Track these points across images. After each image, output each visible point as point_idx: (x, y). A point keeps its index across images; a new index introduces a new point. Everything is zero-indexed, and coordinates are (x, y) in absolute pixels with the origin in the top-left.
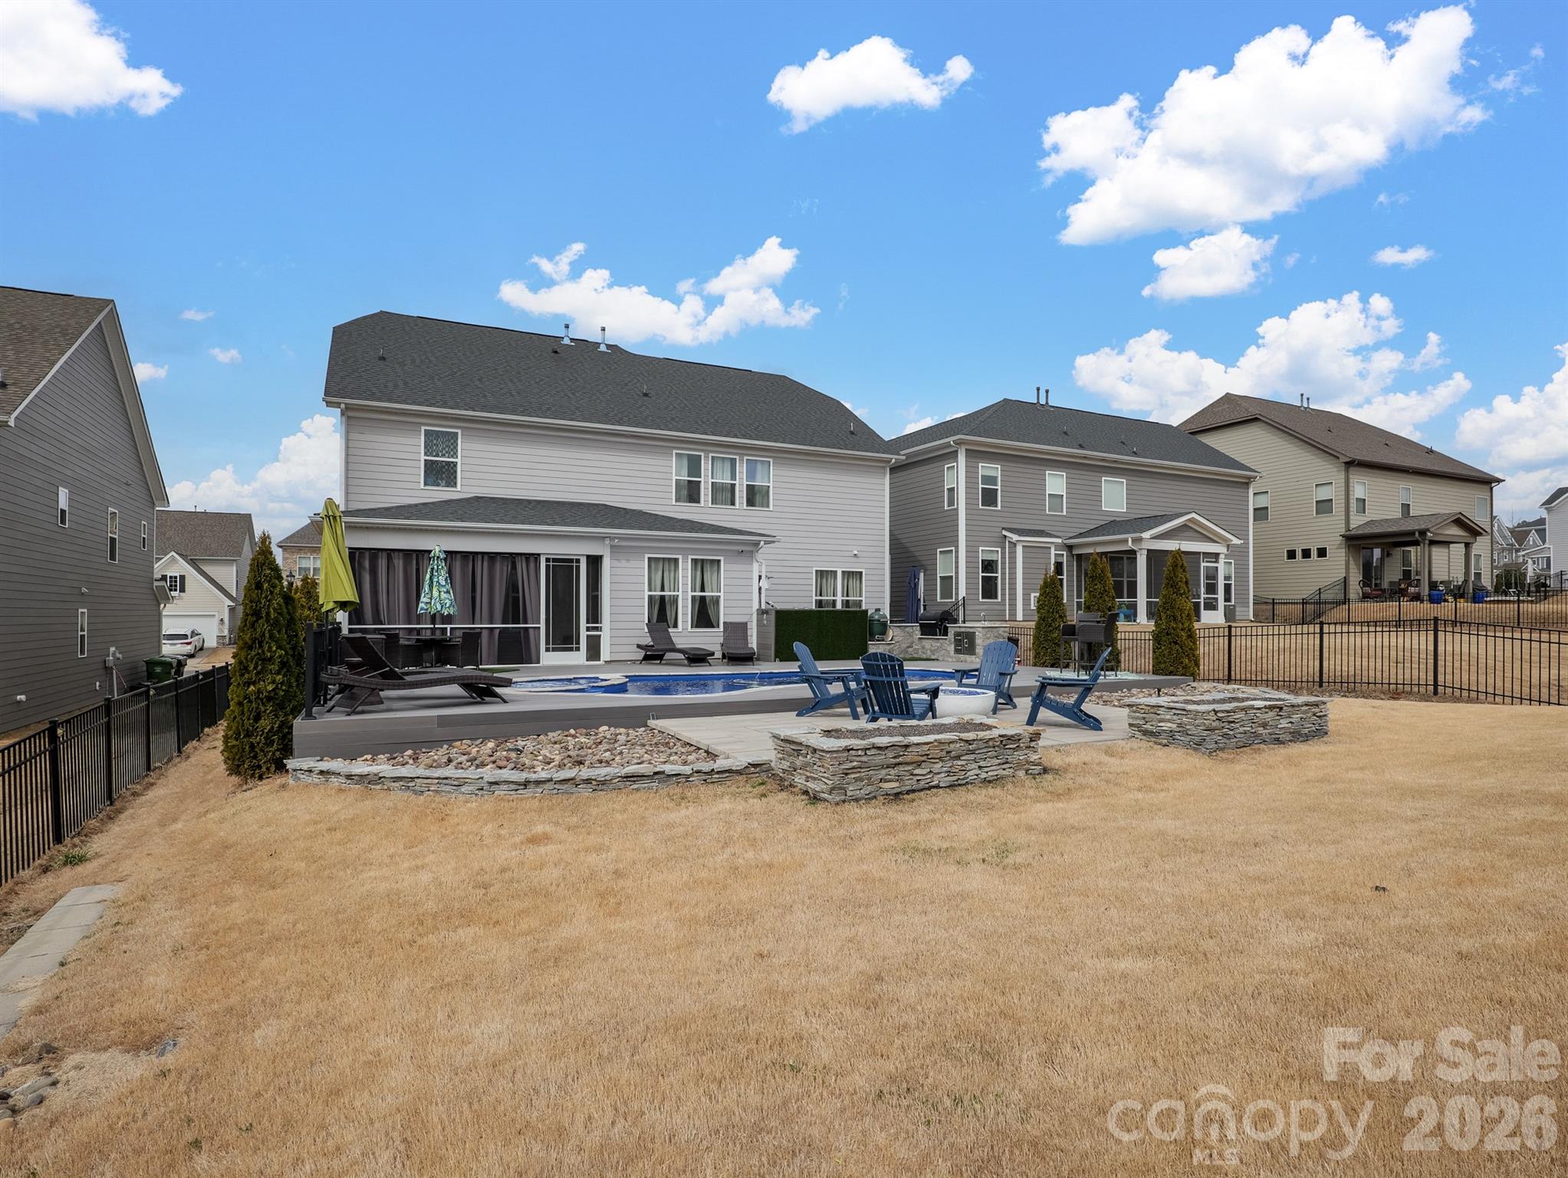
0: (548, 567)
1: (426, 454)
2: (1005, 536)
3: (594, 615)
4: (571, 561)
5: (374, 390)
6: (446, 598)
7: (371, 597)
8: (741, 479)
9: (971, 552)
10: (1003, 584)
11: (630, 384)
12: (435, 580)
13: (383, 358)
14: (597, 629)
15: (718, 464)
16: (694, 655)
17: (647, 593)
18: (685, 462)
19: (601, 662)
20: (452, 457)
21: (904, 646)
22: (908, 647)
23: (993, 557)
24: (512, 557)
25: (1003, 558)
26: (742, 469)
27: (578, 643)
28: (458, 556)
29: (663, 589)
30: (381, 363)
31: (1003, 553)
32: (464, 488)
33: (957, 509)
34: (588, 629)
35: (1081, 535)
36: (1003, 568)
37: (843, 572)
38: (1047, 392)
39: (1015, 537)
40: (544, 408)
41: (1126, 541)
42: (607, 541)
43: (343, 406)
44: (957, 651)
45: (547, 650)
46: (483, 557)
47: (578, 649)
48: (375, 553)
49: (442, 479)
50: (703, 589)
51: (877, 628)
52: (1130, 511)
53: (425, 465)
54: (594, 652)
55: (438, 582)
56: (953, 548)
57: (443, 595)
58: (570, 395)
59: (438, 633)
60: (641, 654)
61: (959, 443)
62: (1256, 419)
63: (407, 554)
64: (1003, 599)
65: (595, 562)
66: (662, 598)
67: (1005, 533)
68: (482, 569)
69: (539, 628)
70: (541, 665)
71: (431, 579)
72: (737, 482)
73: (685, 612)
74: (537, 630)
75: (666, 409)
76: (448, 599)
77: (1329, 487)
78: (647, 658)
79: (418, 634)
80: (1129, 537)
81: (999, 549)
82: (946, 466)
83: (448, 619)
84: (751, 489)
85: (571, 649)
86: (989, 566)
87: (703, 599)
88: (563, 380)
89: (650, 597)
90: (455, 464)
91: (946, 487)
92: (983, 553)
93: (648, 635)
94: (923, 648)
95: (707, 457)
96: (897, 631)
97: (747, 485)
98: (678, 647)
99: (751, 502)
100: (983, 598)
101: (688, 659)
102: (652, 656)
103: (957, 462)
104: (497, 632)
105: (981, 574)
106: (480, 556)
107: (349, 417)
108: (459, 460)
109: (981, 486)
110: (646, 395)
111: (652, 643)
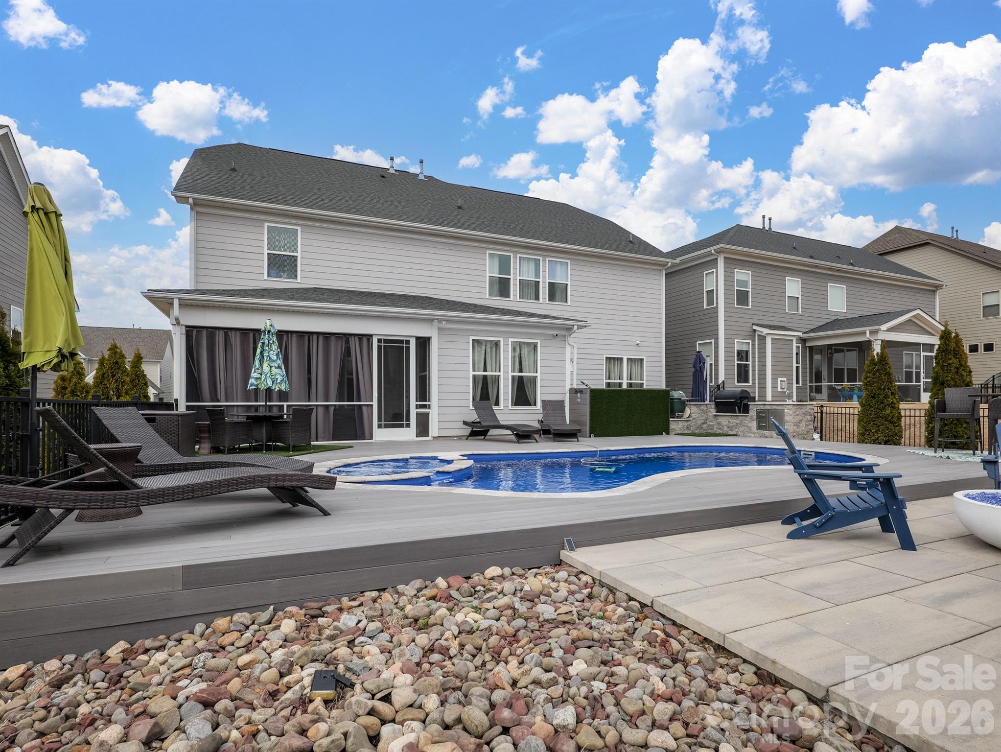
0: (379, 347)
1: (269, 249)
2: (755, 330)
3: (423, 393)
4: (401, 342)
5: (222, 189)
6: (277, 374)
7: (209, 375)
8: (544, 277)
9: (729, 343)
10: (754, 370)
11: (446, 200)
12: (266, 354)
13: (234, 170)
14: (424, 406)
15: (525, 264)
16: (523, 431)
17: (472, 373)
18: (496, 262)
19: (430, 438)
20: (293, 252)
21: (700, 422)
22: (703, 424)
23: (745, 348)
24: (346, 337)
25: (753, 349)
26: (544, 267)
27: (408, 419)
28: (294, 335)
29: (485, 370)
30: (233, 173)
31: (753, 345)
32: (303, 280)
33: (717, 307)
34: (417, 407)
35: (812, 331)
36: (754, 357)
37: (628, 359)
38: (770, 219)
39: (765, 331)
40: (374, 211)
41: (864, 333)
42: (436, 323)
43: (191, 200)
44: (759, 427)
45: (380, 426)
46: (318, 337)
47: (408, 426)
48: (212, 331)
49: (284, 272)
50: (521, 371)
51: (677, 406)
52: (849, 311)
53: (269, 259)
54: (423, 428)
55: (268, 356)
56: (713, 341)
57: (275, 371)
58: (396, 203)
59: (275, 410)
60: (467, 431)
61: (718, 252)
62: (928, 244)
63: (244, 332)
64: (754, 383)
65: (423, 343)
66: (485, 377)
67: (755, 327)
68: (317, 349)
69: (372, 405)
70: (373, 441)
71: (261, 353)
72: (541, 280)
73: (506, 391)
74: (369, 407)
75: (477, 217)
76: (279, 374)
77: (996, 294)
78: (473, 434)
79: (256, 411)
80: (867, 330)
81: (750, 341)
82: (705, 273)
83: (283, 396)
84: (552, 286)
85: (401, 426)
86: (743, 355)
87: (521, 378)
88: (390, 194)
89: (474, 376)
90: (295, 258)
91: (705, 290)
92: (739, 344)
93: (474, 412)
94: (719, 424)
95: (515, 257)
96: (694, 409)
97: (549, 282)
98: (502, 423)
99: (552, 297)
100: (738, 382)
101: (517, 435)
102: (478, 431)
103: (717, 268)
104: (332, 409)
105: (736, 362)
106: (315, 337)
107: (198, 212)
108: (299, 255)
109: (736, 288)
110: (460, 207)
111: (478, 420)
